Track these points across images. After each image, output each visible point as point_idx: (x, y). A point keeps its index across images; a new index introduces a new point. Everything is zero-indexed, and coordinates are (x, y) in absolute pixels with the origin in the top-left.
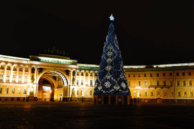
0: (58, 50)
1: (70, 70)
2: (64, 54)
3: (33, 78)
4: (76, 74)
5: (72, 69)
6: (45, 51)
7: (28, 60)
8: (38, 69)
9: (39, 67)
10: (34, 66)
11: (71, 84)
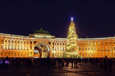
0: (44, 31)
1: (51, 41)
2: (47, 32)
3: (31, 47)
4: (54, 44)
5: (52, 41)
6: (37, 32)
7: (28, 37)
8: (34, 42)
9: (34, 41)
10: (31, 40)
11: (52, 50)
